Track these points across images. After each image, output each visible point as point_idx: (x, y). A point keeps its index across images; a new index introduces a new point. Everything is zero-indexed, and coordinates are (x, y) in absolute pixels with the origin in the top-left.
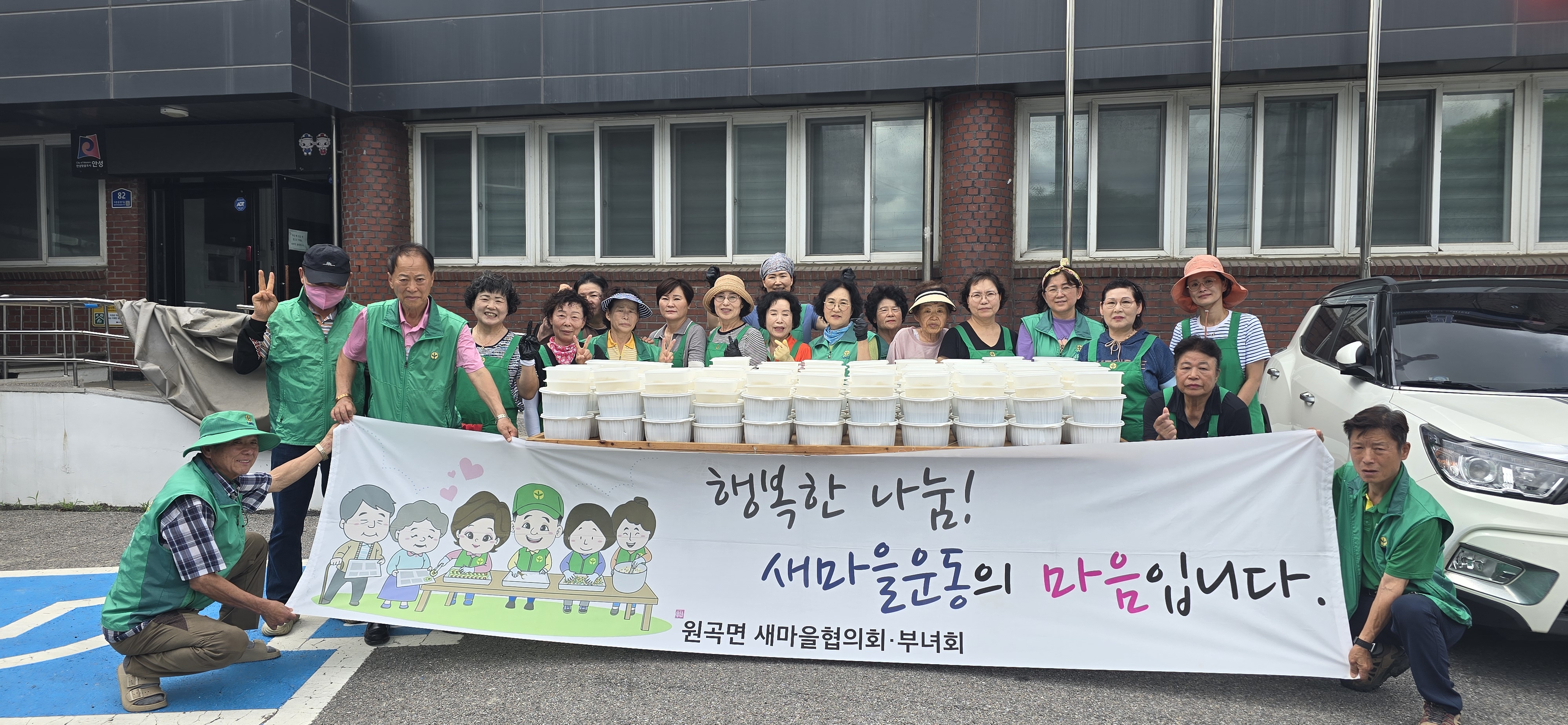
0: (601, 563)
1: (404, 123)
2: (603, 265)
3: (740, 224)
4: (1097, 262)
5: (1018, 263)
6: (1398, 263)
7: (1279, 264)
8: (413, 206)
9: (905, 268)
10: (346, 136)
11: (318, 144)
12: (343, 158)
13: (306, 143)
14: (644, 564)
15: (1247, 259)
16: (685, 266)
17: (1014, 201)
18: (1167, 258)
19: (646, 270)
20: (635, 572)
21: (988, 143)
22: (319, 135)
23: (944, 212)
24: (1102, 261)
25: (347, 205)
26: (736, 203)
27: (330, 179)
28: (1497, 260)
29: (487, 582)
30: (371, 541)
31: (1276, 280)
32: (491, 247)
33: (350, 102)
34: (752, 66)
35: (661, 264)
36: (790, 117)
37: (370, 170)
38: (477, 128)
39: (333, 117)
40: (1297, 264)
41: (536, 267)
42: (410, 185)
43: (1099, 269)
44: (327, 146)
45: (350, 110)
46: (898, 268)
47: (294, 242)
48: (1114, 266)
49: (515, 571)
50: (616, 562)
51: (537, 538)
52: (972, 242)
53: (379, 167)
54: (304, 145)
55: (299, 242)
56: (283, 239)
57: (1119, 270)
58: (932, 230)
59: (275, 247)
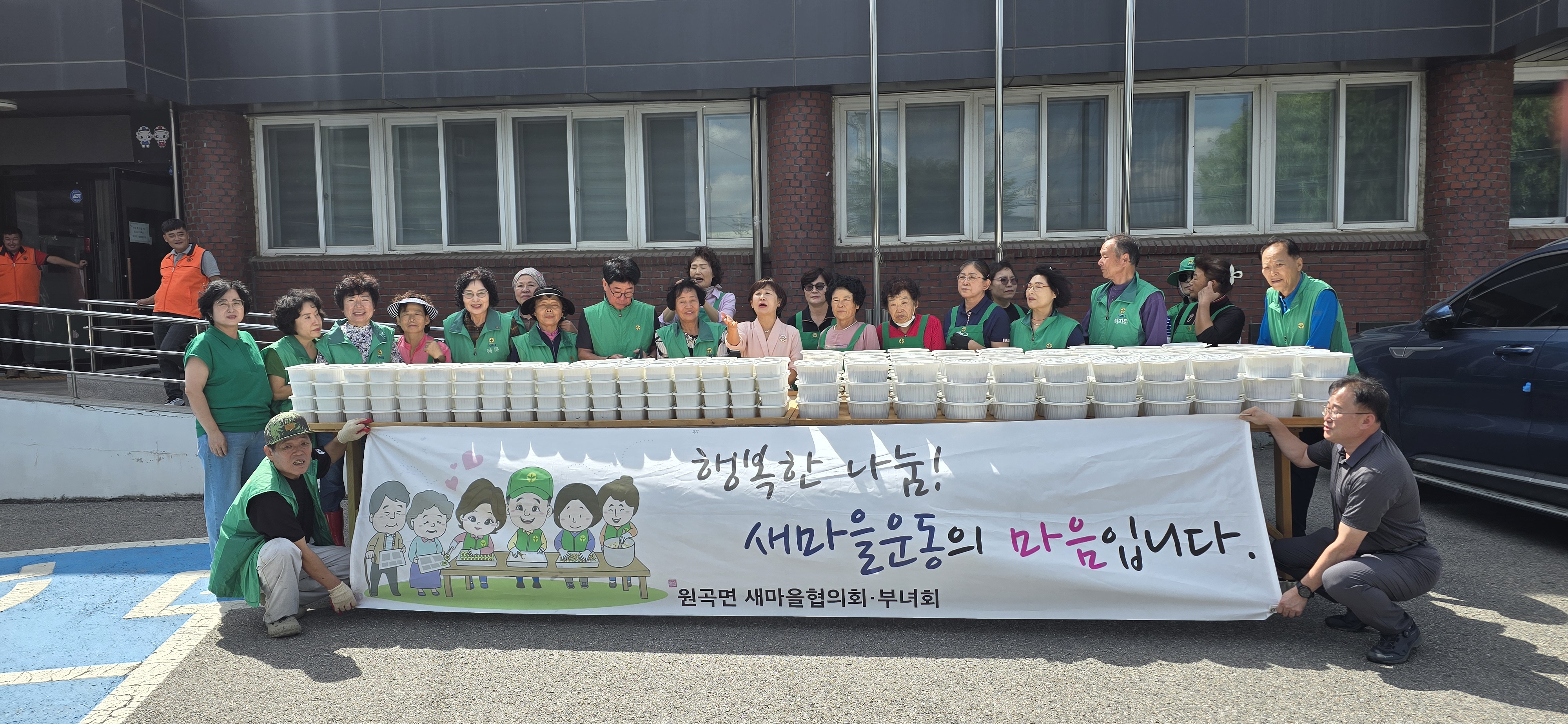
0: (591, 538)
1: (245, 116)
2: (450, 252)
3: (583, 213)
4: (907, 246)
5: (838, 248)
6: (1159, 244)
7: (1062, 246)
8: (257, 197)
9: (738, 253)
10: (185, 128)
11: (156, 137)
12: (183, 150)
13: (144, 136)
14: (631, 538)
15: (1035, 242)
16: (531, 252)
17: (833, 191)
18: (967, 242)
19: (493, 257)
20: (624, 547)
21: (808, 139)
22: (157, 128)
23: (772, 202)
24: (912, 245)
25: (189, 197)
26: (579, 193)
27: (171, 171)
28: (1240, 239)
29: (494, 564)
30: (392, 531)
31: (1059, 260)
32: (338, 237)
33: (188, 95)
34: (587, 65)
35: (508, 251)
36: (627, 112)
37: (211, 163)
38: (320, 121)
39: (171, 110)
40: (1077, 246)
41: (385, 255)
42: (254, 177)
43: (908, 253)
44: (166, 139)
45: (189, 103)
46: (732, 253)
47: (136, 234)
48: (922, 250)
49: (515, 551)
50: (605, 537)
51: (529, 518)
52: (796, 230)
53: (220, 160)
54: (142, 137)
55: (141, 234)
56: (124, 232)
57: (925, 253)
58: (761, 219)
59: (116, 239)
